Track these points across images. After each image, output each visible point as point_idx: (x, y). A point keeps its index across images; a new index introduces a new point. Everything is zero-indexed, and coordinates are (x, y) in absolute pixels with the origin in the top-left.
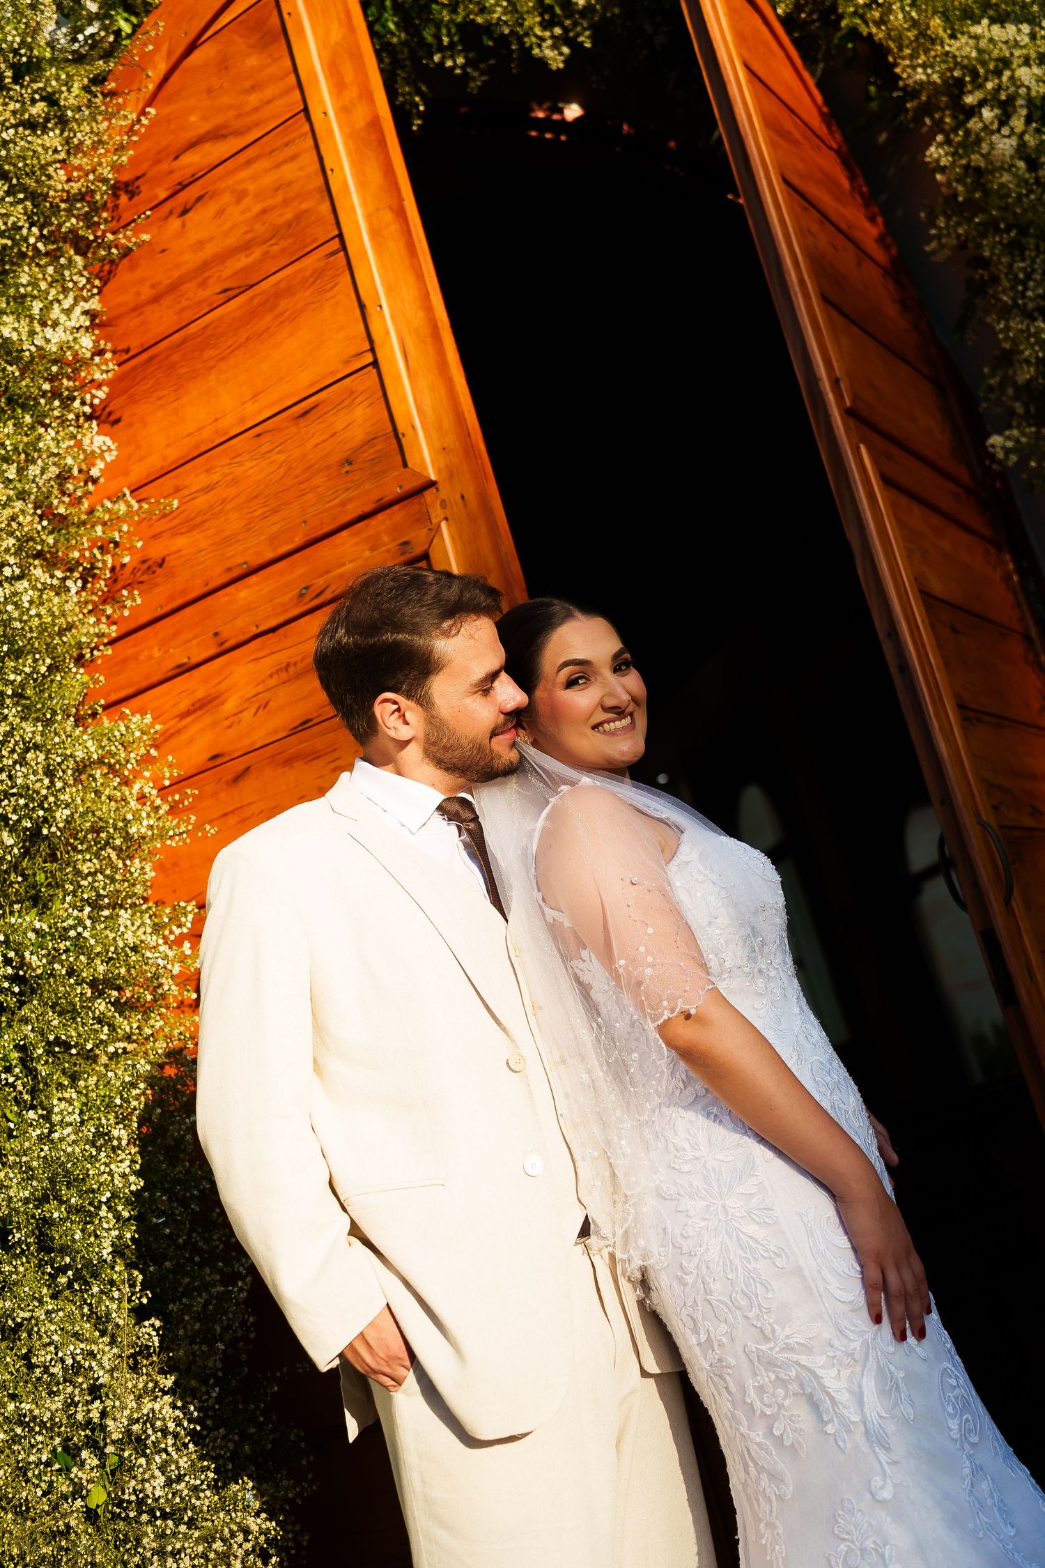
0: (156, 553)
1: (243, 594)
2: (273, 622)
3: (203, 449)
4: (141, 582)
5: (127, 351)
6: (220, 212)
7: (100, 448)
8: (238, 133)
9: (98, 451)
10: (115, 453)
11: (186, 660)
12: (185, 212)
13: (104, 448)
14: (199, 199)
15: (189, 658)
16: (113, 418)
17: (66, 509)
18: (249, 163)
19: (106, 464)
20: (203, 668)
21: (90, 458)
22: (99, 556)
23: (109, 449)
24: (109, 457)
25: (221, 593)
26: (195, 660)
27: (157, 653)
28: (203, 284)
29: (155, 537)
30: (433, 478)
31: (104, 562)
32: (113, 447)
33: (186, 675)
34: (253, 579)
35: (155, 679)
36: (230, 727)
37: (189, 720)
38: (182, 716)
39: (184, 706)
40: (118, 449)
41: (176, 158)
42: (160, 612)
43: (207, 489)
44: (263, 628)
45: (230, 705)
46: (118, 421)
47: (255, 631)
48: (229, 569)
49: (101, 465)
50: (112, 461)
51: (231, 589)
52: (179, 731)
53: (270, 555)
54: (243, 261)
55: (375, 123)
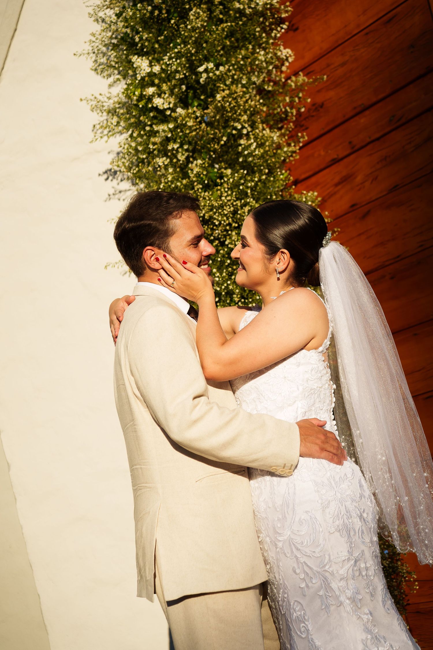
0: (319, 99)
1: (362, 121)
2: (377, 135)
3: (340, 42)
4: (313, 116)
7: (286, 56)
9: (285, 58)
10: (293, 57)
11: (336, 156)
13: (288, 55)
15: (338, 155)
16: (295, 27)
17: (272, 87)
19: (290, 63)
20: (345, 160)
21: (282, 62)
22: (289, 110)
23: (290, 56)
24: (290, 60)
25: (352, 120)
26: (341, 156)
27: (322, 153)
29: (319, 91)
31: (292, 113)
32: (292, 54)
33: (337, 164)
34: (367, 112)
35: (322, 166)
36: (359, 190)
37: (339, 187)
38: (336, 185)
39: (337, 179)
40: (295, 55)
42: (322, 132)
43: (343, 64)
44: (373, 138)
45: (359, 178)
46: (297, 29)
47: (368, 140)
48: (355, 108)
49: (287, 64)
50: (292, 62)
51: (356, 118)
52: (335, 193)
53: (374, 100)
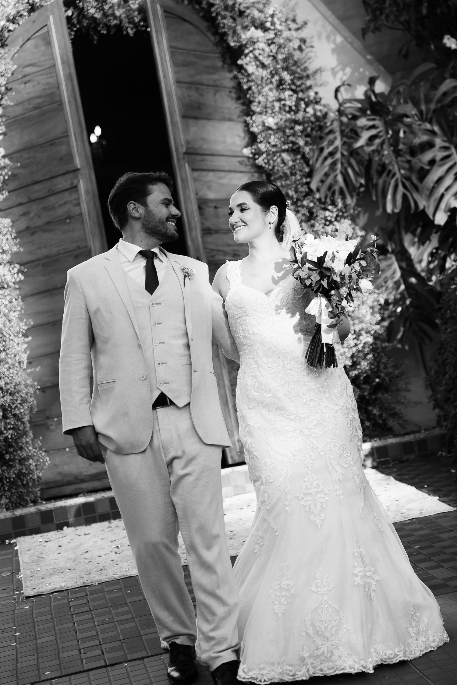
1: (35, 188)
3: (27, 148)
5: (9, 116)
6: (34, 86)
8: (40, 66)
12: (25, 83)
14: (29, 81)
15: (22, 201)
18: (41, 75)
20: (26, 205)
25: (30, 186)
26: (24, 202)
28: (29, 104)
30: (79, 167)
33: (21, 206)
36: (31, 220)
37: (21, 217)
39: (20, 213)
41: (24, 67)
42: (15, 188)
43: (29, 158)
44: (39, 197)
45: (32, 215)
48: (32, 181)
51: (32, 186)
52: (19, 220)
53: (42, 179)
54: (38, 101)
55: (70, 75)
